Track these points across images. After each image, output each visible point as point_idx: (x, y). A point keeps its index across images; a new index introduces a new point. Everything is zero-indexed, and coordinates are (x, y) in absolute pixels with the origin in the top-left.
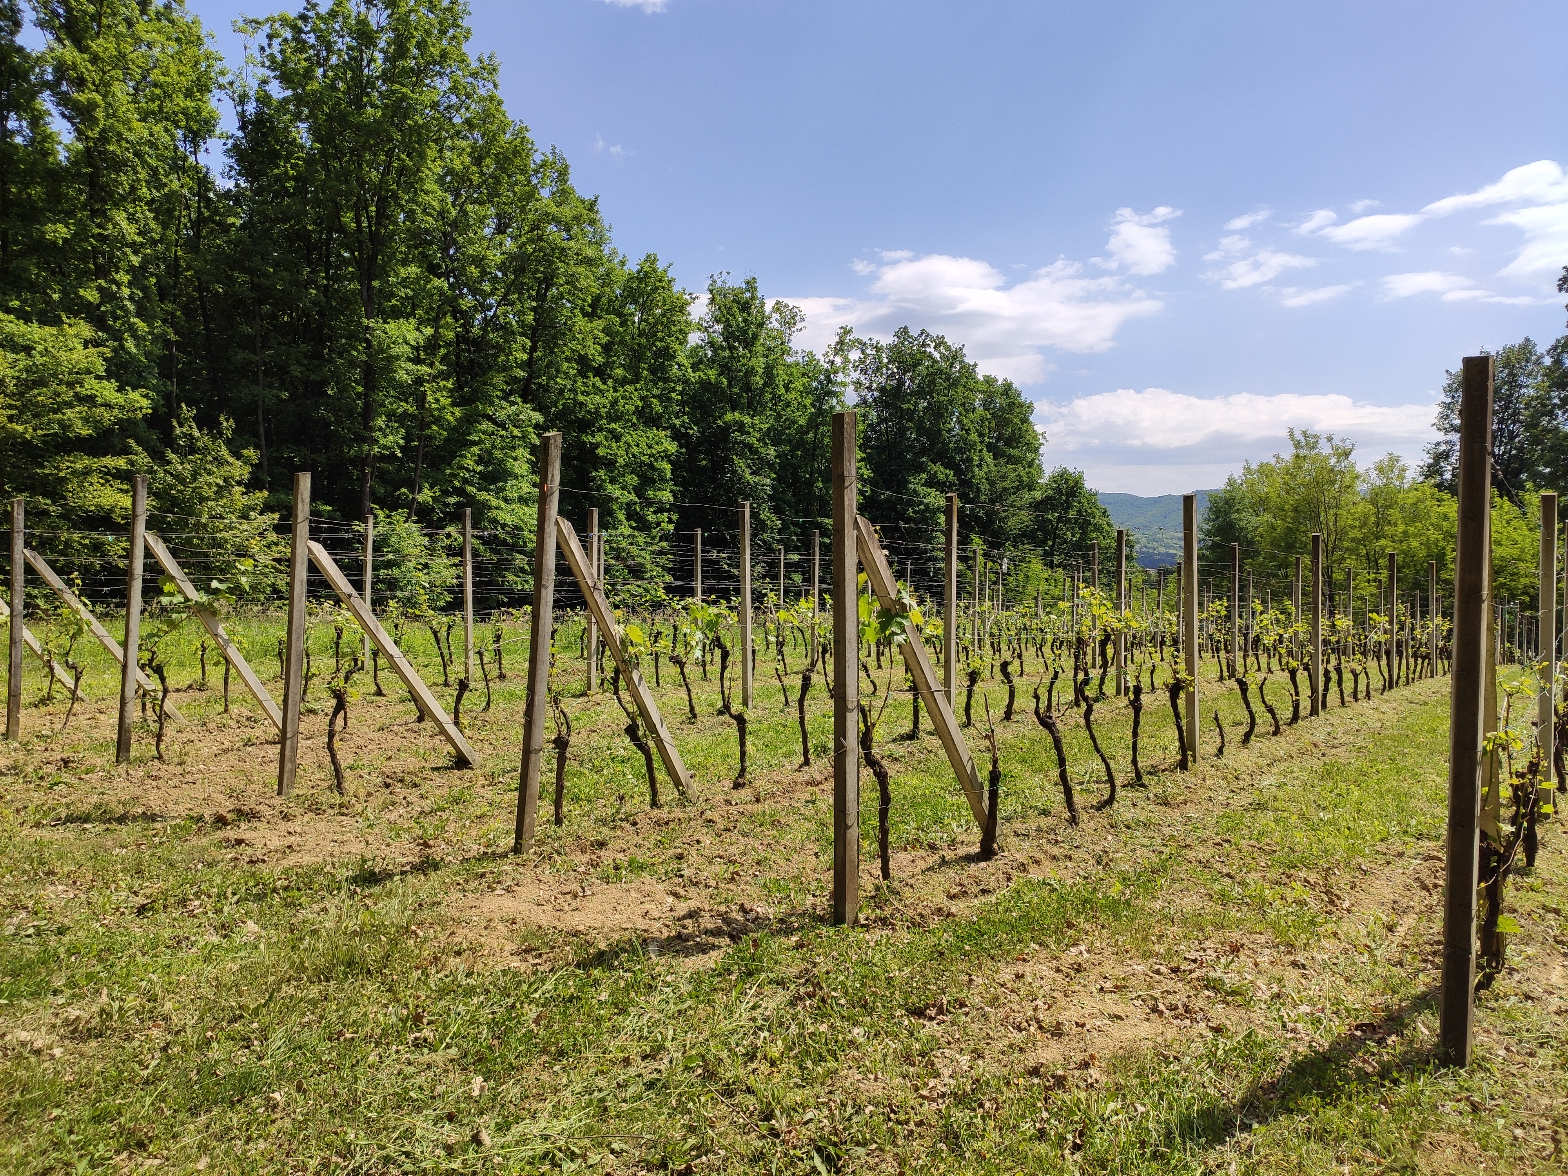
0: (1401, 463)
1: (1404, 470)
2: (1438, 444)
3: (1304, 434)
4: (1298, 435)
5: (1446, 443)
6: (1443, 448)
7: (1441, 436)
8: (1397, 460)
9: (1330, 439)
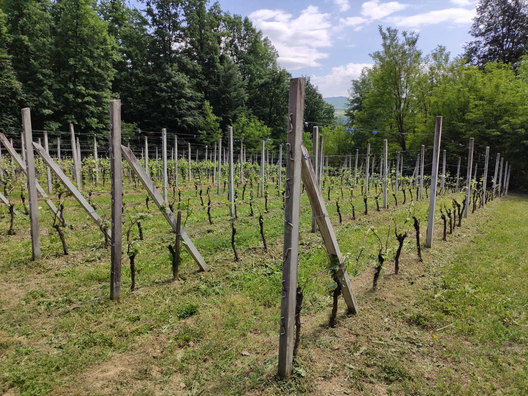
0: (446, 51)
1: (447, 56)
2: (471, 44)
3: (388, 30)
4: (385, 31)
5: (475, 42)
6: (474, 45)
7: (474, 39)
8: (444, 50)
9: (405, 34)
